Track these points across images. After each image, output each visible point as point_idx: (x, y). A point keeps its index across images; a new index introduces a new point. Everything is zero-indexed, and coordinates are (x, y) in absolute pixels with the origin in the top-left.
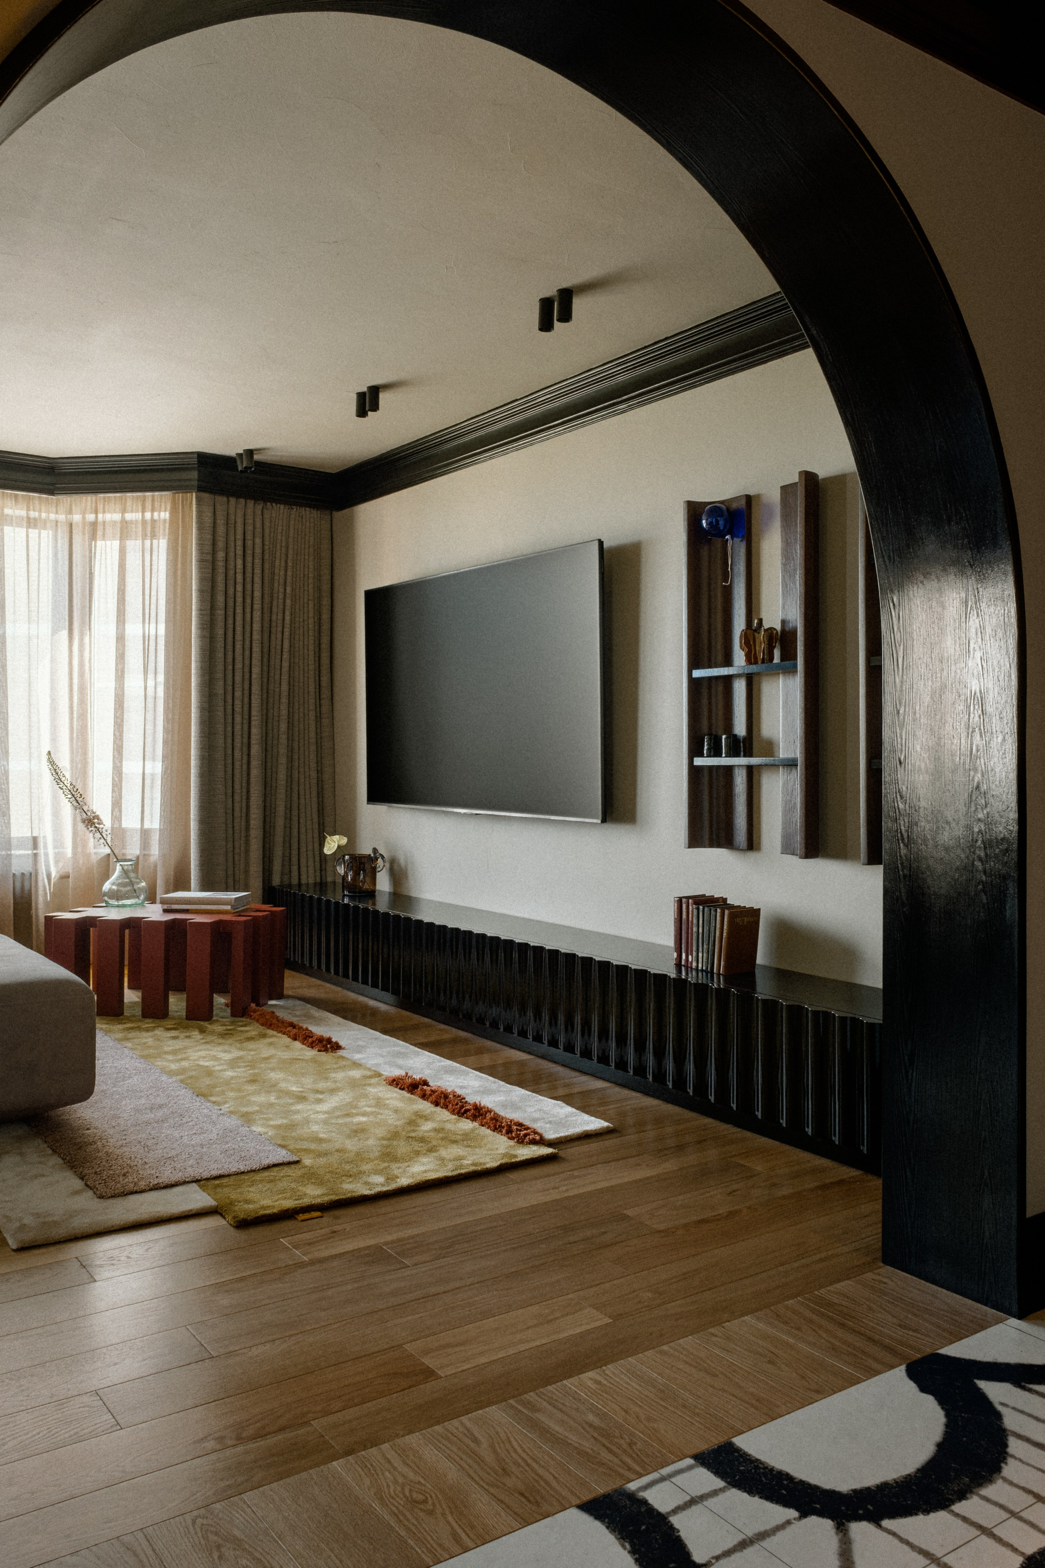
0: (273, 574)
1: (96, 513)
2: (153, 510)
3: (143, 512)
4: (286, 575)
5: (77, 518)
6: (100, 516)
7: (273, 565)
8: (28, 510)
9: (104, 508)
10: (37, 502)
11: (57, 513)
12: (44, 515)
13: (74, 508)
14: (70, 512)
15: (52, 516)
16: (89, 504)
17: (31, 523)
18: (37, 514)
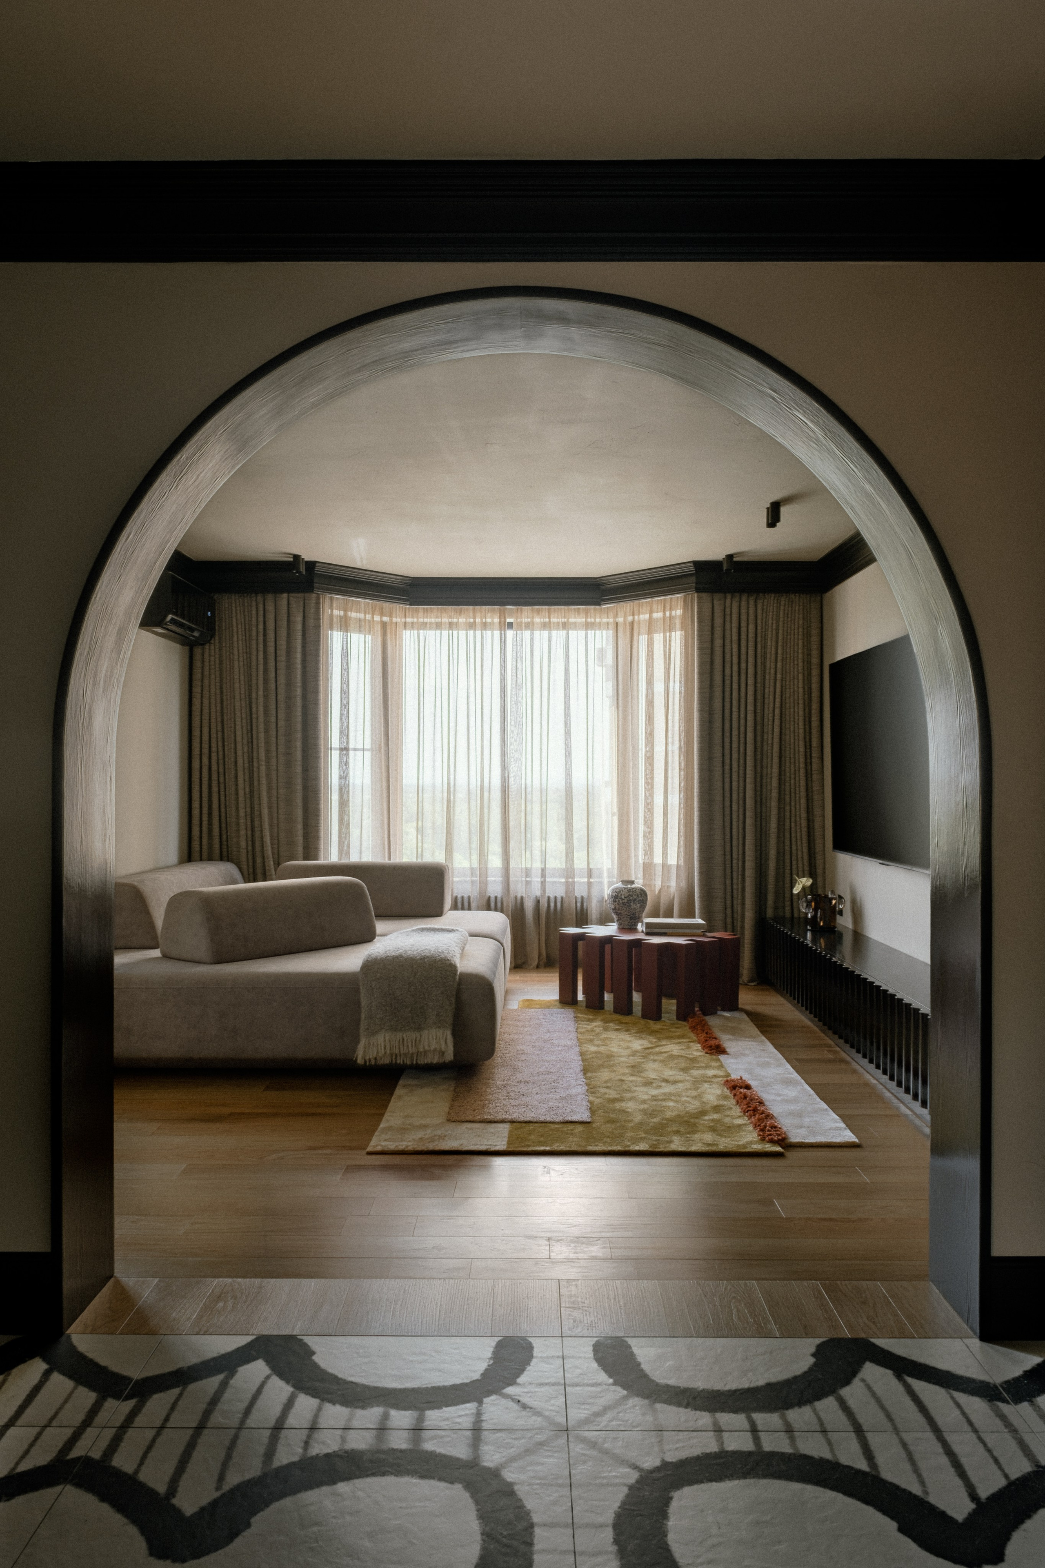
0: (765, 653)
1: (633, 615)
2: (671, 609)
3: (664, 611)
4: (776, 653)
5: (620, 620)
6: (636, 617)
7: (765, 647)
8: (587, 617)
9: (639, 611)
10: (592, 611)
11: (608, 618)
12: (598, 620)
13: (619, 613)
14: (616, 616)
15: (605, 620)
16: (628, 608)
17: (588, 626)
18: (593, 620)
